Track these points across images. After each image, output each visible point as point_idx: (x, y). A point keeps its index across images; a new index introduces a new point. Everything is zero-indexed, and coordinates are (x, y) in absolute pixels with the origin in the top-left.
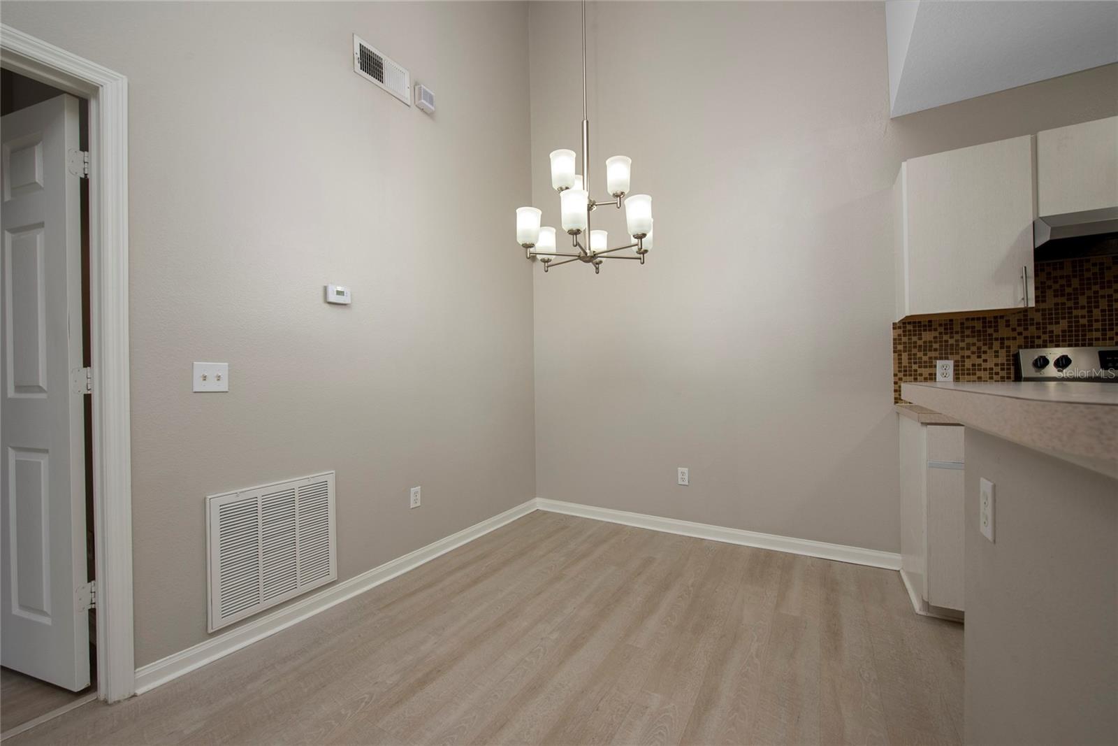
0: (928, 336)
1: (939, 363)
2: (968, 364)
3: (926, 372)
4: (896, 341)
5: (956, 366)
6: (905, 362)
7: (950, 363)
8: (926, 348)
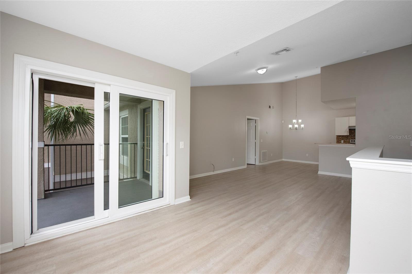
0: (341, 137)
1: (342, 141)
2: (345, 141)
3: (340, 142)
4: (337, 138)
5: (344, 141)
6: (338, 140)
7: (343, 141)
8: (340, 139)
